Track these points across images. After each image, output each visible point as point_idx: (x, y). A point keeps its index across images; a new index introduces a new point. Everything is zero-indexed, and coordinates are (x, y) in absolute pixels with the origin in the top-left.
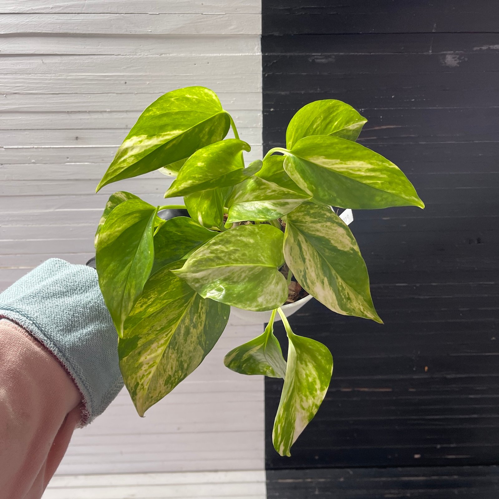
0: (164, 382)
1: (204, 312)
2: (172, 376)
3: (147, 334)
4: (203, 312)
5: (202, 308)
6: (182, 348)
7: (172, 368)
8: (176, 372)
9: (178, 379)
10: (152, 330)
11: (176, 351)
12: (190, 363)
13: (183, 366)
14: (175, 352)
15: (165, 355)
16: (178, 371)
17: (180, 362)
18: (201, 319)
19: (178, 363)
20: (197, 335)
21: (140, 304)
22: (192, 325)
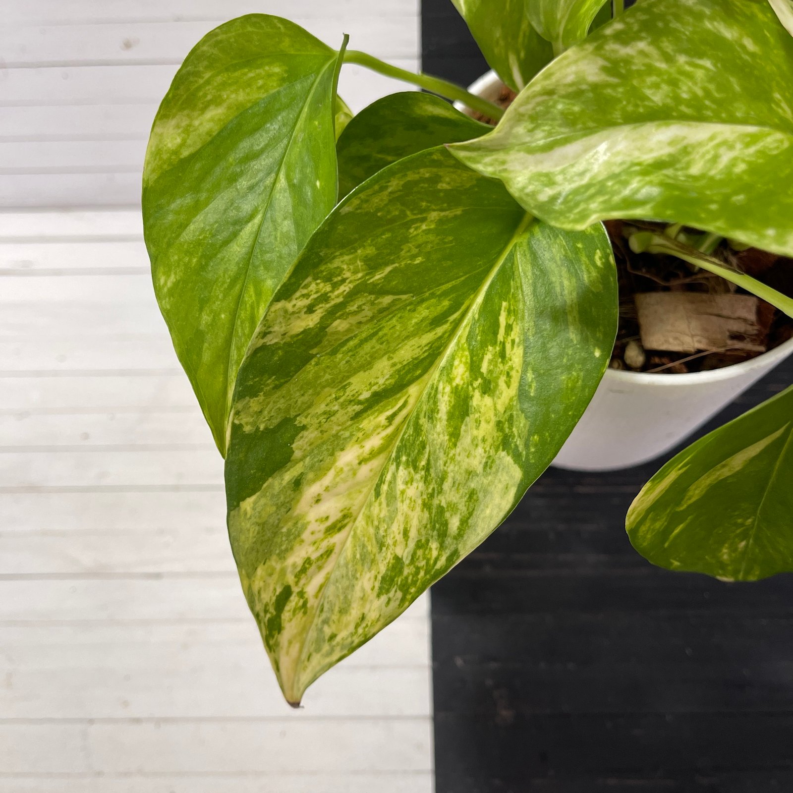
0: (377, 585)
1: (517, 340)
2: (407, 561)
3: (325, 413)
4: (513, 341)
5: (509, 328)
6: (441, 462)
7: (406, 533)
8: (419, 545)
9: (426, 573)
10: (341, 400)
11: (423, 473)
12: (470, 514)
13: (446, 524)
14: (418, 477)
15: (385, 488)
16: (427, 541)
17: (434, 511)
18: (510, 363)
19: (426, 515)
20: (496, 415)
21: (307, 302)
22: (476, 384)
